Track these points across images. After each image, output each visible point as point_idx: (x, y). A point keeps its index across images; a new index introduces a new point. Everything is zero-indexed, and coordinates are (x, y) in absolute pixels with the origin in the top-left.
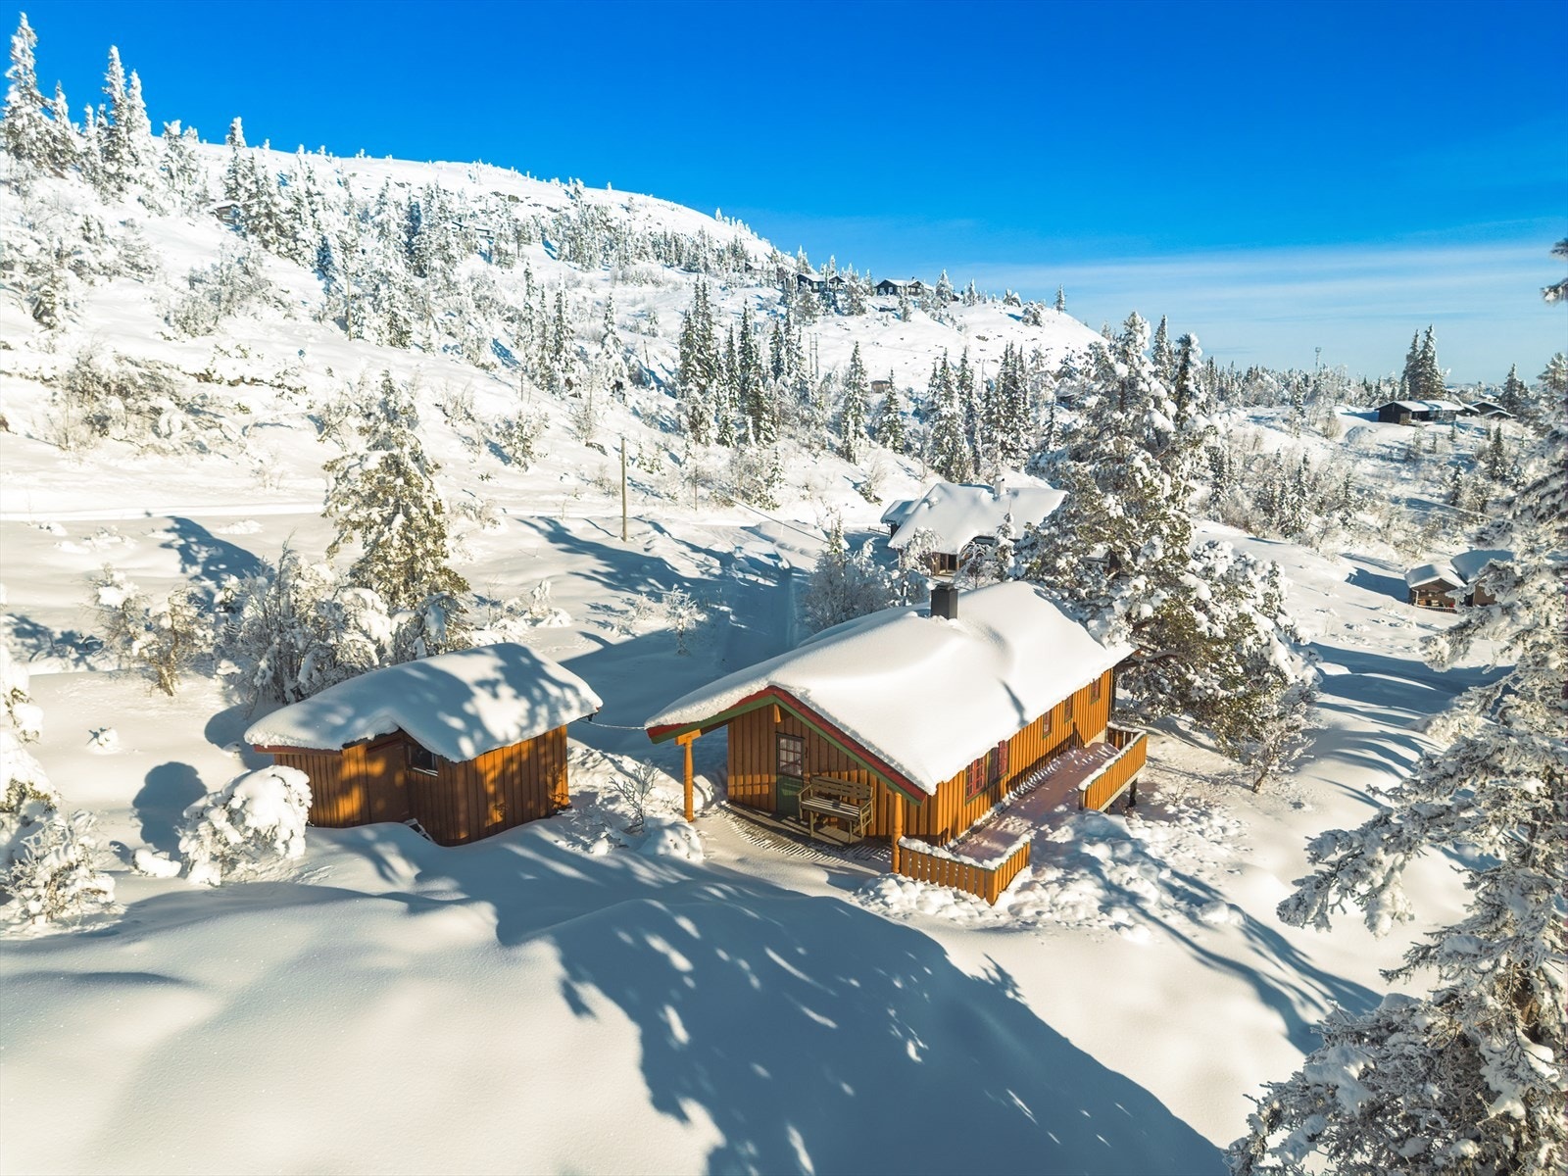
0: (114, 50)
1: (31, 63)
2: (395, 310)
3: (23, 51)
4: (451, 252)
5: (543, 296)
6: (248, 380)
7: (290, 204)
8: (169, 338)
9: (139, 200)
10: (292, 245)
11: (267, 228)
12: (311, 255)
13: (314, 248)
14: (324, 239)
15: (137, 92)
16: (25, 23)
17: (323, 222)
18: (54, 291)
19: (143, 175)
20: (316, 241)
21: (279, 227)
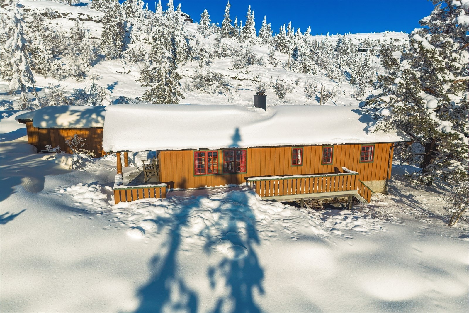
0: (250, 6)
1: (228, 12)
2: (306, 63)
3: (227, 9)
4: (348, 51)
5: (361, 57)
6: (246, 79)
7: (289, 39)
8: (230, 70)
9: (249, 42)
10: (287, 50)
11: (282, 46)
12: (292, 52)
13: (293, 50)
14: (297, 47)
15: (253, 16)
16: (228, 3)
17: (297, 43)
18: (203, 58)
19: (251, 35)
20: (294, 48)
21: (285, 46)
